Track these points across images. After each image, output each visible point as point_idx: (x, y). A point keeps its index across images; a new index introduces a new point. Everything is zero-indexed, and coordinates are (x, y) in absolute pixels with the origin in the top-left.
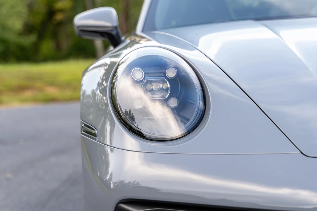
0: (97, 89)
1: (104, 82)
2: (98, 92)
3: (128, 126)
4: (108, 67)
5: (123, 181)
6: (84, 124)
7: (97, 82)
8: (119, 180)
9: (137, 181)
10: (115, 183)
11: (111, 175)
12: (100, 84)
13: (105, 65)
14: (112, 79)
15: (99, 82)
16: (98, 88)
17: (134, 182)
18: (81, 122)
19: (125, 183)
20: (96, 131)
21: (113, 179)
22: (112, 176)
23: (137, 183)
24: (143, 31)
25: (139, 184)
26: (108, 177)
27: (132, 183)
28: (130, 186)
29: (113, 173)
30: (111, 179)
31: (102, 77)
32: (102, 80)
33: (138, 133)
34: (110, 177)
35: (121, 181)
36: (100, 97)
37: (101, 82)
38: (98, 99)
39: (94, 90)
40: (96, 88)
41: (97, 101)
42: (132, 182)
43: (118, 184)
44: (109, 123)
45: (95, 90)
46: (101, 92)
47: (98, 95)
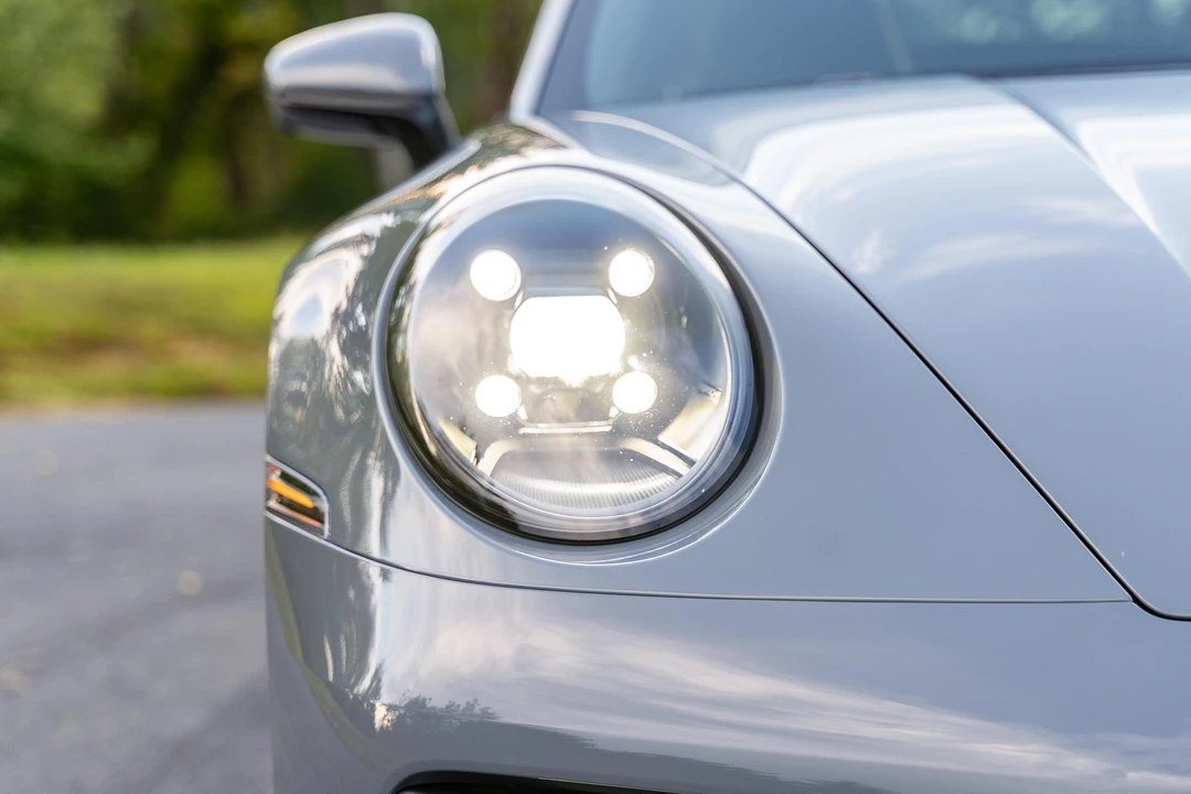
0: (328, 337)
1: (359, 309)
2: (334, 349)
3: (448, 483)
4: (376, 248)
5: (424, 700)
6: (278, 473)
7: (333, 310)
8: (407, 695)
9: (482, 704)
10: (390, 708)
11: (377, 677)
12: (342, 317)
13: (365, 238)
14: (395, 295)
15: (337, 309)
16: (336, 331)
17: (470, 706)
18: (268, 464)
19: (433, 708)
20: (324, 497)
21: (383, 691)
22: (379, 681)
23: (484, 711)
24: (538, 110)
25: (491, 716)
26: (366, 683)
27: (461, 708)
28: (454, 721)
29: (384, 667)
30: (375, 691)
31: (351, 290)
32: (353, 299)
33: (488, 509)
34: (372, 682)
35: (417, 700)
36: (340, 373)
37: (346, 310)
38: (333, 379)
39: (314, 341)
40: (327, 333)
41: (328, 387)
42: (463, 705)
43: (402, 712)
44: (378, 465)
45: (323, 338)
46: (344, 350)
47: (332, 361)
